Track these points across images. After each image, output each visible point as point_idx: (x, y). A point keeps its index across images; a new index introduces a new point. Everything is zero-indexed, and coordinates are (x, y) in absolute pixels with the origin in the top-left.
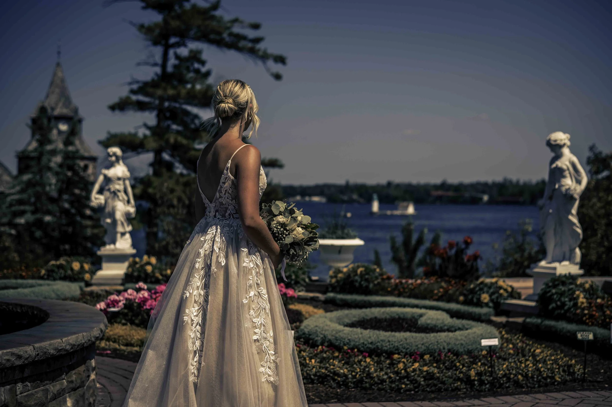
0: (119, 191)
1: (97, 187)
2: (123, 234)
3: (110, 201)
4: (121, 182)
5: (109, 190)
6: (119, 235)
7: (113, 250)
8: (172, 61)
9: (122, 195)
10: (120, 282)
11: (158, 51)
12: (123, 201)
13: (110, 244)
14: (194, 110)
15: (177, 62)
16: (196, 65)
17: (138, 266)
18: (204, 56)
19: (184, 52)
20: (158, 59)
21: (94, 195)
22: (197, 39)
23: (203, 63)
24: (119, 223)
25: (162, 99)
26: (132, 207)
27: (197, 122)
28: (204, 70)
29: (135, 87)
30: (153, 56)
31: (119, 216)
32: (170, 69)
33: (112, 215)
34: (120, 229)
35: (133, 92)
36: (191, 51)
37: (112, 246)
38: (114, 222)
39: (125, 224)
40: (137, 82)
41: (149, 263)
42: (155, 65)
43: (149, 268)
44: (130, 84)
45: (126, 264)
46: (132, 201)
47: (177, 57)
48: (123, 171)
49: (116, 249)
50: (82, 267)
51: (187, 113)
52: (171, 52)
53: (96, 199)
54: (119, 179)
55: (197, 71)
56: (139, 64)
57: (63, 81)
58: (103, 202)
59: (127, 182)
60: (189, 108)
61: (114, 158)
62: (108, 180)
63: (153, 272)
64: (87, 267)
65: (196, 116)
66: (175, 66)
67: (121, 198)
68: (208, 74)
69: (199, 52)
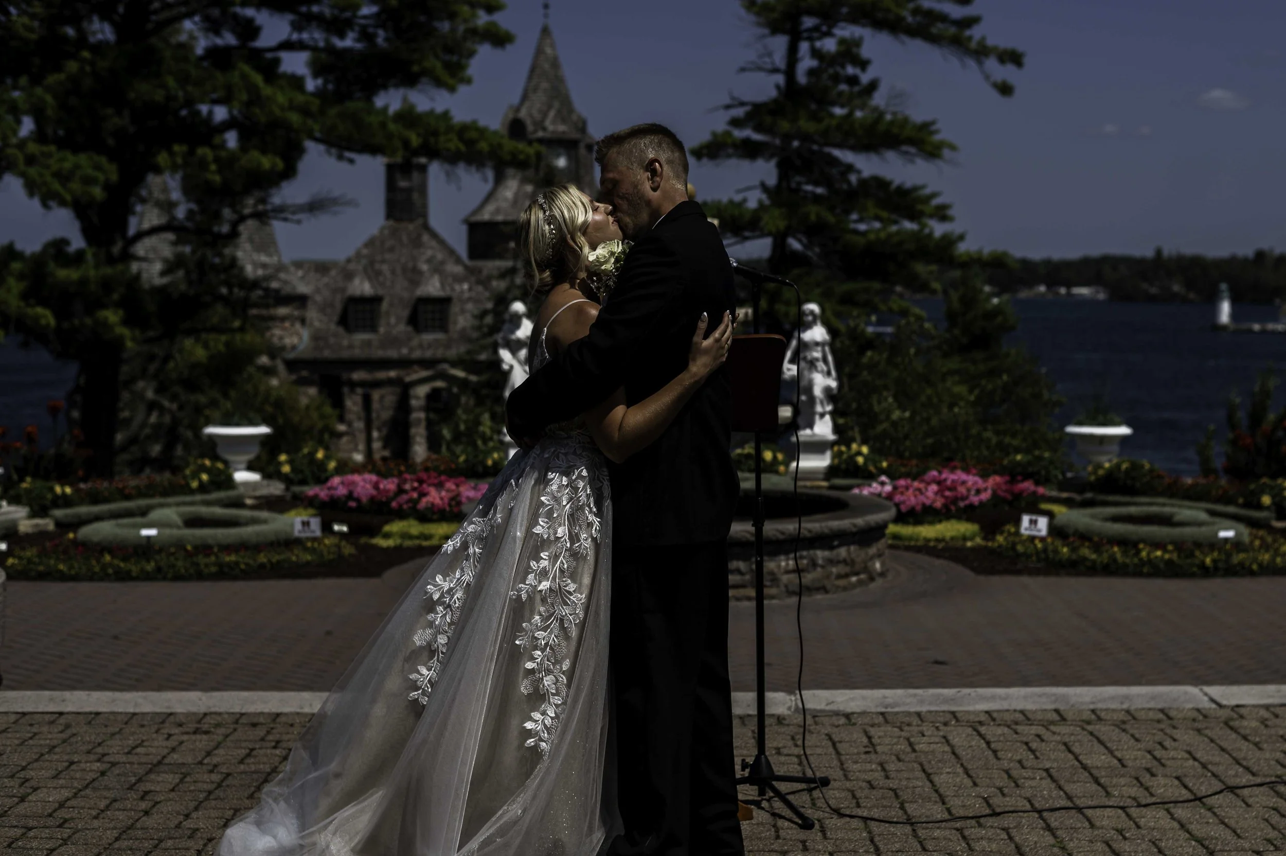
0: (817, 360)
1: (789, 355)
2: (822, 415)
3: (806, 373)
4: (819, 348)
5: (805, 358)
6: (817, 417)
7: (810, 436)
8: (806, 63)
9: (821, 365)
10: (821, 476)
11: (780, 43)
12: (822, 372)
13: (804, 428)
14: (846, 156)
15: (814, 63)
16: (850, 70)
17: (845, 456)
18: (865, 52)
19: (829, 45)
20: (779, 58)
21: (786, 365)
22: (853, 19)
23: (863, 64)
24: (818, 401)
25: (787, 138)
26: (833, 379)
27: (853, 178)
28: (865, 78)
29: (740, 112)
30: (770, 54)
31: (818, 392)
32: (802, 78)
33: (809, 389)
34: (819, 409)
35: (735, 123)
36: (842, 42)
37: (808, 432)
38: (812, 399)
39: (825, 403)
40: (742, 104)
41: (859, 453)
42: (775, 70)
43: (860, 460)
44: (728, 107)
45: (828, 455)
46: (833, 373)
47: (816, 53)
48: (822, 334)
49: (814, 435)
50: (775, 457)
51: (835, 161)
52: (804, 47)
53: (789, 370)
54: (817, 344)
55: (853, 81)
56: (743, 70)
57: (555, 64)
58: (795, 373)
59: (827, 349)
60: (837, 153)
61: (810, 318)
62: (803, 346)
63: (865, 463)
64: (780, 456)
65: (850, 168)
66: (811, 72)
67: (819, 369)
68: (873, 86)
69: (858, 43)
